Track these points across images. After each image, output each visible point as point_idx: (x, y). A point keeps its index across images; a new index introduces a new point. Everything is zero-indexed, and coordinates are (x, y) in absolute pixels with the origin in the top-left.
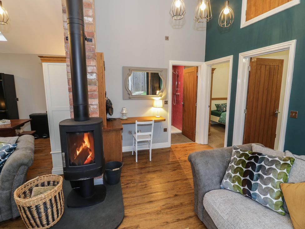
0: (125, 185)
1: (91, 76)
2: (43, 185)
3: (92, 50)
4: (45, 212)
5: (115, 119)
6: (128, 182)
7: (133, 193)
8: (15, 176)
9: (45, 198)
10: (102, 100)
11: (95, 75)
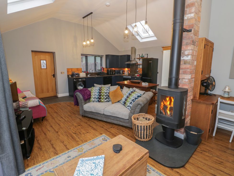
0: (201, 150)
1: (187, 58)
2: (146, 119)
3: (190, 38)
4: (140, 131)
5: (215, 95)
6: (205, 150)
7: (203, 159)
8: (136, 108)
9: (141, 124)
10: (198, 76)
11: (190, 56)
